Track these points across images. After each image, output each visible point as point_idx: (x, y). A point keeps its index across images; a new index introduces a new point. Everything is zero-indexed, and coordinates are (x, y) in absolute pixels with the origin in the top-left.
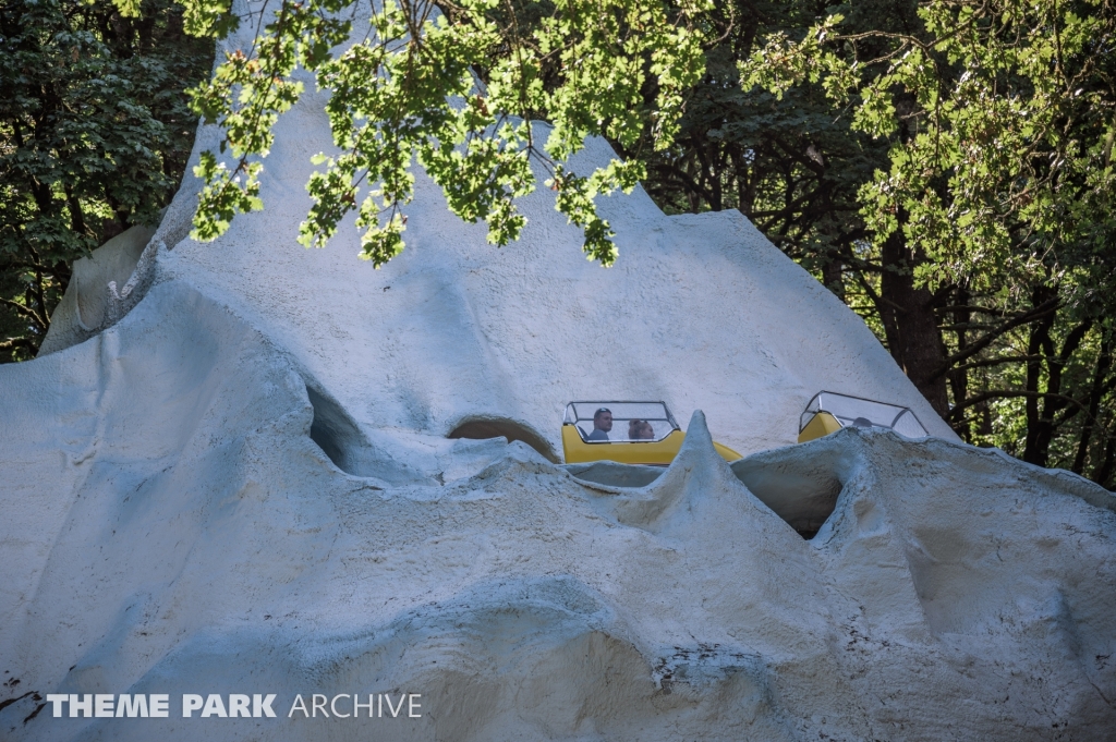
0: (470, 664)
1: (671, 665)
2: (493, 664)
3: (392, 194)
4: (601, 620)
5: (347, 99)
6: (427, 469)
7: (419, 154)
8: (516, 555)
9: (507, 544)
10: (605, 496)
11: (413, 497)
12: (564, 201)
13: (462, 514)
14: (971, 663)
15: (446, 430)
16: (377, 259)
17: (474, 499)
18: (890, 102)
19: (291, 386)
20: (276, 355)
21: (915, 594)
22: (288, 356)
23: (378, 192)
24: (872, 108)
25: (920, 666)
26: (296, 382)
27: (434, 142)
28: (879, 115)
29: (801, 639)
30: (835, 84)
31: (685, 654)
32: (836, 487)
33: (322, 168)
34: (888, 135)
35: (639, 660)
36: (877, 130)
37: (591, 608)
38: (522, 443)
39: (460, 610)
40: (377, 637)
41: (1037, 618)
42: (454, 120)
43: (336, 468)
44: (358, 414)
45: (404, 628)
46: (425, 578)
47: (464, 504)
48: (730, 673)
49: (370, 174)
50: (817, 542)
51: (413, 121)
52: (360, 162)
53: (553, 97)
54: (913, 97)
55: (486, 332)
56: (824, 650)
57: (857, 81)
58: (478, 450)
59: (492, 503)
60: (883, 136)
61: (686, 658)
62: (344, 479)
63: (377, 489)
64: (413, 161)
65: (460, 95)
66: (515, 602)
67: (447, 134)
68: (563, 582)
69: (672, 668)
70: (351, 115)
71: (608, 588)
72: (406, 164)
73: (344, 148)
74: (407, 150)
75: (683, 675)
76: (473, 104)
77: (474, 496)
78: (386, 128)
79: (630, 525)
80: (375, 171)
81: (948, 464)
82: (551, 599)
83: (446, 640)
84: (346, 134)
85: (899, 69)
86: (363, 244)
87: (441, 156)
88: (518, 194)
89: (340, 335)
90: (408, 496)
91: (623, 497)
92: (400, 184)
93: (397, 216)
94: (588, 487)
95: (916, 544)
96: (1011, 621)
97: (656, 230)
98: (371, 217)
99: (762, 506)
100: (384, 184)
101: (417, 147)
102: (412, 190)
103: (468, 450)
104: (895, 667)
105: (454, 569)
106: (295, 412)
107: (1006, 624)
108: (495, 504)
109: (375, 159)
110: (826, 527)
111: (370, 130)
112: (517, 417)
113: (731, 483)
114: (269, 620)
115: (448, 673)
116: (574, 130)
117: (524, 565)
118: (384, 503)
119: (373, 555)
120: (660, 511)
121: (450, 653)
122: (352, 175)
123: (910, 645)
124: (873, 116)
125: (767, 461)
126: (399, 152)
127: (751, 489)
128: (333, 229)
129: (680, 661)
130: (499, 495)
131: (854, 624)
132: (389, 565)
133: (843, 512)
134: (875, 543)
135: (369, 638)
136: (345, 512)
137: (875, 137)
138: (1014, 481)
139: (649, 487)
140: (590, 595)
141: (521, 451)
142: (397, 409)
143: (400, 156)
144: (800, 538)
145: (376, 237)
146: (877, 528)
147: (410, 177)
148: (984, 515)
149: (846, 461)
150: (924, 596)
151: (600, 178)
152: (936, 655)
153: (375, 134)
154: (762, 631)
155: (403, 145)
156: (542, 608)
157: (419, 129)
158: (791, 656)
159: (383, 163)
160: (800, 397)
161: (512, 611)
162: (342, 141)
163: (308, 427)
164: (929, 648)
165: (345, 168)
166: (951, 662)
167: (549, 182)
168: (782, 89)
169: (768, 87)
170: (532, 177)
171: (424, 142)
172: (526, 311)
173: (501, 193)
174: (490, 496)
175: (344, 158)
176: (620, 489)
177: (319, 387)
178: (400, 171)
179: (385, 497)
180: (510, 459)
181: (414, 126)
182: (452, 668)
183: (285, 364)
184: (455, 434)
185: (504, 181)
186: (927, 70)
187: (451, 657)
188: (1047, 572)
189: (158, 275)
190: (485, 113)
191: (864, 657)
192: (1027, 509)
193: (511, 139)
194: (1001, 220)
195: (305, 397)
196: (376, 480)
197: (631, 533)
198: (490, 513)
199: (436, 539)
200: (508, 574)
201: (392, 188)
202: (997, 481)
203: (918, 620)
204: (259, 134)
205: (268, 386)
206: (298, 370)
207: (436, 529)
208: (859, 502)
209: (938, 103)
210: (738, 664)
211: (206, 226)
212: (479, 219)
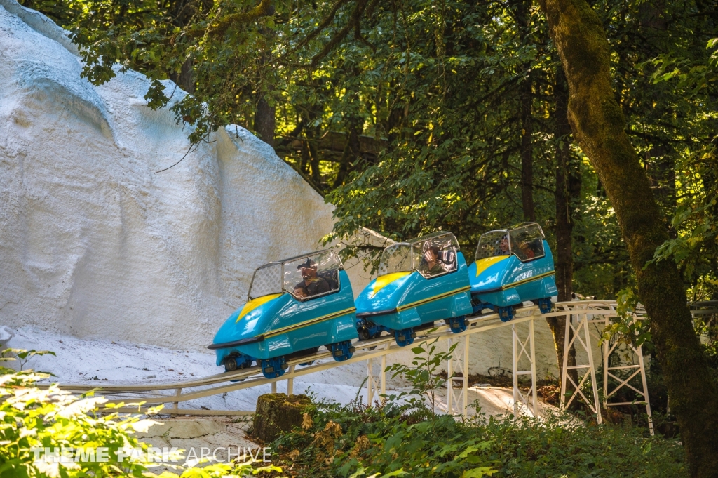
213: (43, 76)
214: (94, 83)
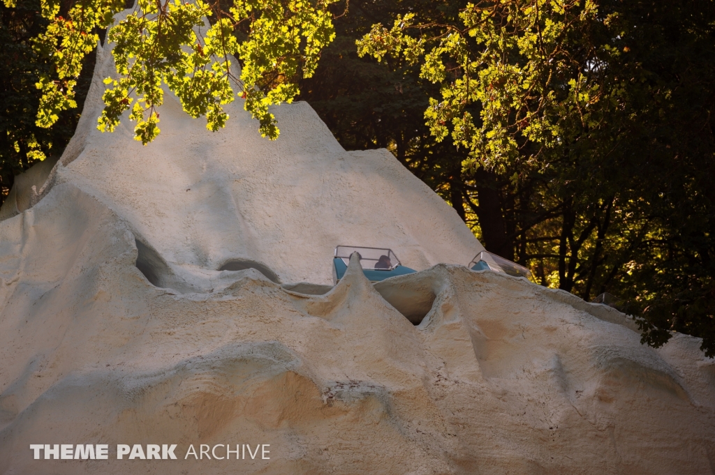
0: (218, 389)
1: (333, 392)
2: (232, 390)
3: (150, 100)
4: (293, 365)
5: (124, 47)
6: (204, 287)
7: (165, 78)
8: (248, 330)
9: (243, 324)
10: (301, 299)
11: (192, 299)
12: (248, 104)
13: (219, 308)
14: (505, 393)
15: (217, 267)
16: (145, 140)
17: (226, 300)
18: (441, 62)
19: (126, 239)
20: (119, 222)
21: (474, 355)
22: (126, 223)
23: (142, 100)
24: (431, 66)
25: (476, 394)
26: (129, 236)
27: (174, 70)
28: (435, 70)
29: (408, 378)
30: (410, 52)
31: (342, 385)
32: (433, 296)
33: (111, 86)
34: (441, 81)
35: (315, 388)
36: (435, 78)
37: (289, 359)
38: (254, 270)
39: (214, 359)
40: (167, 374)
41: (543, 370)
42: (185, 58)
43: (150, 284)
44: (168, 258)
45: (182, 369)
46: (196, 343)
47: (220, 302)
48: (366, 396)
49: (138, 89)
50: (421, 327)
51: (162, 59)
52: (132, 83)
53: (242, 47)
54: (454, 59)
55: (243, 214)
56: (421, 384)
57: (423, 50)
58: (233, 276)
59: (236, 302)
60: (438, 82)
61: (342, 387)
62: (154, 290)
63: (172, 294)
64: (162, 82)
65: (189, 45)
66: (245, 355)
67: (181, 66)
68: (273, 345)
69: (334, 393)
70: (126, 55)
71: (300, 349)
72: (158, 84)
73: (123, 74)
74: (159, 76)
75: (339, 397)
76: (196, 50)
77: (226, 298)
78: (147, 64)
79: (314, 316)
80: (141, 87)
81: (496, 285)
82: (266, 354)
83: (205, 376)
84: (124, 66)
85: (447, 44)
86: (135, 130)
87: (177, 78)
88: (223, 102)
89: (161, 215)
90: (189, 299)
91: (311, 300)
92: (155, 95)
93: (154, 113)
94: (291, 294)
95: (477, 329)
96: (529, 372)
97: (340, 159)
98: (139, 114)
99: (390, 306)
100: (146, 95)
101: (164, 74)
102: (161, 99)
103: (228, 276)
104: (461, 395)
105: (213, 338)
106: (128, 252)
107: (526, 373)
108: (238, 302)
109: (140, 81)
110: (426, 319)
111: (138, 65)
112: (258, 260)
113: (373, 293)
114: (109, 367)
115: (205, 394)
116: (256, 66)
117: (253, 336)
118: (175, 302)
119: (168, 331)
120: (332, 308)
121: (207, 383)
122: (128, 89)
123: (471, 383)
124: (432, 70)
125: (395, 283)
126: (154, 76)
127: (384, 297)
128: (118, 121)
129: (338, 389)
130: (240, 298)
131: (439, 371)
132: (177, 336)
133: (436, 310)
134: (452, 327)
135: (162, 375)
136: (153, 307)
137: (434, 82)
138: (533, 295)
139: (326, 295)
140: (289, 352)
141: (254, 274)
142: (191, 255)
143: (155, 79)
144: (411, 324)
145: (143, 126)
146: (455, 318)
147: (161, 91)
148: (516, 314)
149: (438, 283)
150: (481, 358)
151: (273, 94)
152: (485, 389)
153: (141, 67)
154: (387, 374)
155: (156, 73)
156: (260, 359)
157: (165, 64)
158: (402, 388)
159: (145, 84)
160: (418, 251)
161: (243, 360)
162: (121, 70)
163: (134, 261)
164: (482, 385)
165: (123, 86)
166: (494, 393)
167: (240, 94)
168: (381, 55)
169: (373, 55)
170: (231, 92)
171: (168, 70)
172: (266, 202)
173: (212, 100)
174: (235, 298)
175: (123, 80)
176: (309, 296)
177: (144, 241)
178: (155, 88)
179: (176, 299)
180: (247, 278)
181: (162, 62)
182: (208, 391)
183: (124, 227)
184: (222, 268)
185: (216, 94)
186: (461, 44)
187: (208, 385)
188: (550, 345)
189: (58, 180)
190: (202, 54)
191: (444, 389)
192: (540, 310)
193: (219, 70)
194: (512, 135)
195: (134, 245)
196: (172, 290)
197: (315, 319)
198: (235, 308)
199: (204, 322)
200: (243, 340)
201: (151, 97)
202: (523, 295)
203: (475, 370)
204: (73, 64)
205: (114, 239)
206: (131, 230)
207: (204, 316)
208: (445, 305)
209: (468, 63)
210: (372, 391)
211: (45, 118)
212: (201, 115)
213: (616, 356)
214: (654, 346)
